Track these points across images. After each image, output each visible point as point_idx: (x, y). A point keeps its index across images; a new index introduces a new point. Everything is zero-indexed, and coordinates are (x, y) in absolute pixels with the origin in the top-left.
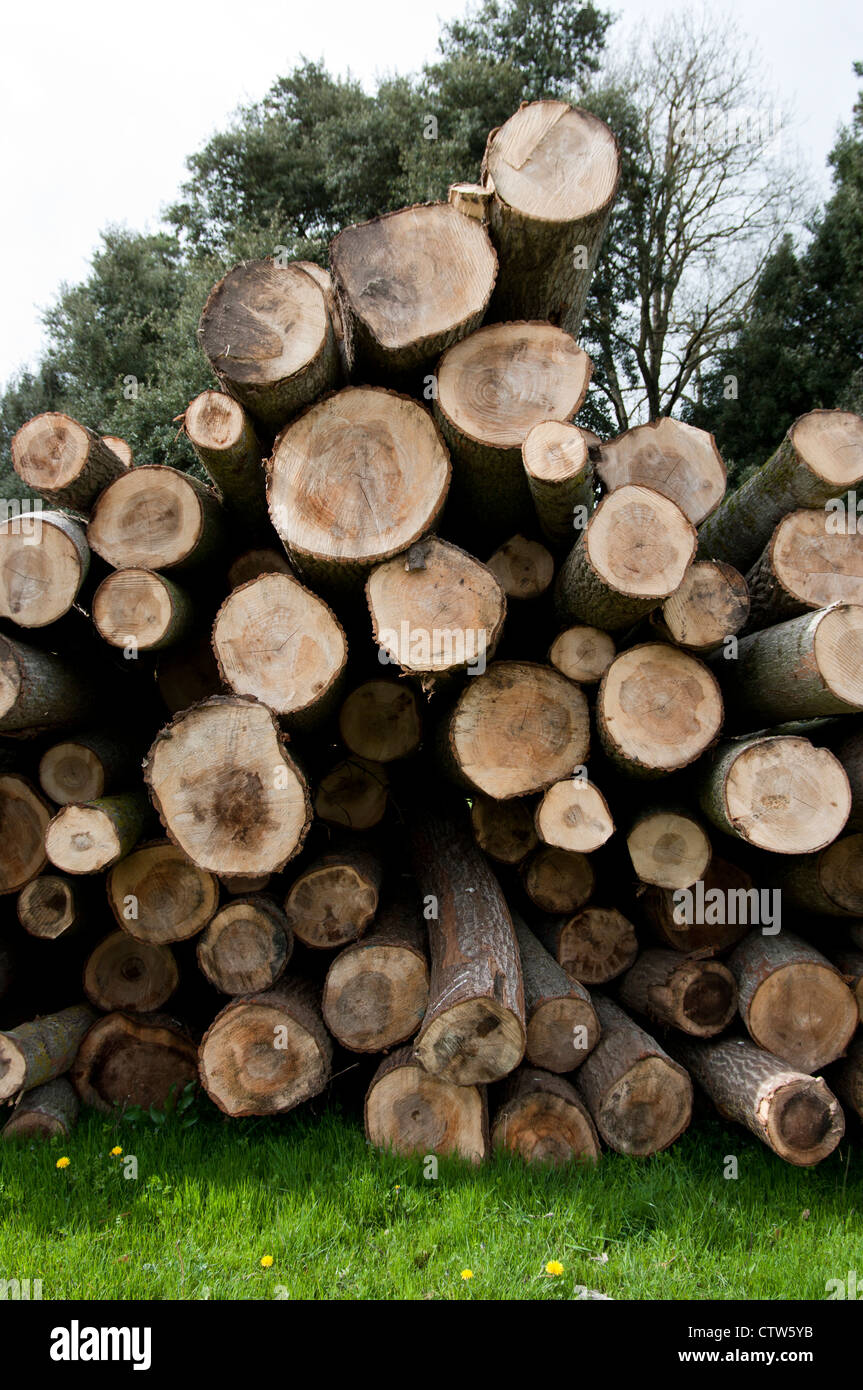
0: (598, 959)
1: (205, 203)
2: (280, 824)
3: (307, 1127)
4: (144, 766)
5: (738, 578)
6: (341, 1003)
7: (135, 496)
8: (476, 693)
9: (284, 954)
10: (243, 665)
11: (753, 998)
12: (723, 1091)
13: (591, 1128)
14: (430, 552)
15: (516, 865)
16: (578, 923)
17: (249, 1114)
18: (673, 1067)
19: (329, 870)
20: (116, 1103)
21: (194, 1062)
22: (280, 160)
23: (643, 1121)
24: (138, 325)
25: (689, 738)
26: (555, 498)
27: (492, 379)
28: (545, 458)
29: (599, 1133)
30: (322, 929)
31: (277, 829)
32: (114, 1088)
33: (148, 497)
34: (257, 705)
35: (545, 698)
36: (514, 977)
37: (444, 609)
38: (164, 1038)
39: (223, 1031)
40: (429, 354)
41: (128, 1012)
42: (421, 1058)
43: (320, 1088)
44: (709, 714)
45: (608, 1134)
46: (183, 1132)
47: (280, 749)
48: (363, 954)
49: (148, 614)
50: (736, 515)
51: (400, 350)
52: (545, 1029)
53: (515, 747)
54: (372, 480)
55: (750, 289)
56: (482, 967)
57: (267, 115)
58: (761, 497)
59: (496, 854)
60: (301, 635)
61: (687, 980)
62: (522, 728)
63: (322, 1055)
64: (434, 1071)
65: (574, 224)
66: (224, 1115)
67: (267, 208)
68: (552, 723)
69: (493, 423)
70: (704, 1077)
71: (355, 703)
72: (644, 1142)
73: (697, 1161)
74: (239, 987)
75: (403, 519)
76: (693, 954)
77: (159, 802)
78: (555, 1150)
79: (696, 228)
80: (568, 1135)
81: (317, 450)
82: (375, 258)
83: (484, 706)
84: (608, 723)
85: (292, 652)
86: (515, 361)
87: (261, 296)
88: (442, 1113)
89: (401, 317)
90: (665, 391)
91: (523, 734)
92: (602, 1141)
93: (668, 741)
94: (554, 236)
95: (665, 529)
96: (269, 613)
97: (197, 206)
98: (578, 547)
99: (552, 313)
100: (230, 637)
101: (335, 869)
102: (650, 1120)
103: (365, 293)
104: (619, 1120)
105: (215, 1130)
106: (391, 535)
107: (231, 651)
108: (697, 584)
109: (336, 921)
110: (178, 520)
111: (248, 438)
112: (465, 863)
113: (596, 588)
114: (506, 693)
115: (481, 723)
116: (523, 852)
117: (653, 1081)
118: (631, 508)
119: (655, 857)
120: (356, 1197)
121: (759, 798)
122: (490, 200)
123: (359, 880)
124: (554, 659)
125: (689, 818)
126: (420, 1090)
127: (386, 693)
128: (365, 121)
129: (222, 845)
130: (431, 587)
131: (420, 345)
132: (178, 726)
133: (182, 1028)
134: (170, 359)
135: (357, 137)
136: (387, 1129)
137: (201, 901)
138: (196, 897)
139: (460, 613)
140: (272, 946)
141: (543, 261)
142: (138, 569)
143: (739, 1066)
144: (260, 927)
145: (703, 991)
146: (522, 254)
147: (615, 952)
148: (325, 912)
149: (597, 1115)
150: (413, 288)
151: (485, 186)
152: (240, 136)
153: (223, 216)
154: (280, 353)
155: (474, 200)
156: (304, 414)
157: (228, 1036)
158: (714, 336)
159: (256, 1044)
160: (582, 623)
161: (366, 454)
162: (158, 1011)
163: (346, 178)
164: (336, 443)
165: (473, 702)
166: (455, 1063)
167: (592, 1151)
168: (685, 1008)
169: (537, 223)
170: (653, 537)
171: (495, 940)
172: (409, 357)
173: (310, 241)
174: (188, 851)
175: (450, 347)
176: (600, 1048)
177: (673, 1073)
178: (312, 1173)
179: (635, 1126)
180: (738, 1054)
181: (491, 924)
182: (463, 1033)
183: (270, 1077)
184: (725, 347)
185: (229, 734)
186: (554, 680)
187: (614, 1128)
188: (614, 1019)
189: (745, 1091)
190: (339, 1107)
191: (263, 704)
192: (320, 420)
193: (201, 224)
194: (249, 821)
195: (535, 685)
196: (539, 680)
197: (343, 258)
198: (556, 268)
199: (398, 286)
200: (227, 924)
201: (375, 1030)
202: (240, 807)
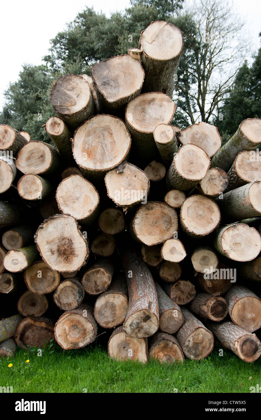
0: (183, 297)
1: (56, 55)
2: (78, 255)
3: (89, 352)
4: (34, 237)
5: (224, 173)
6: (100, 312)
7: (30, 151)
8: (141, 212)
9: (81, 297)
10: (66, 204)
11: (233, 308)
12: (223, 339)
13: (181, 351)
14: (125, 167)
15: (156, 267)
16: (177, 285)
17: (71, 349)
18: (207, 331)
19: (95, 270)
20: (28, 346)
21: (53, 332)
22: (80, 40)
23: (198, 349)
24: (35, 95)
25: (210, 225)
26: (165, 149)
27: (143, 111)
28: (161, 136)
29: (184, 353)
30: (93, 289)
31: (78, 256)
32: (27, 341)
33: (35, 151)
34: (70, 217)
35: (163, 213)
36: (155, 303)
37: (130, 185)
38: (43, 325)
39: (62, 322)
40: (123, 103)
41: (32, 317)
42: (125, 329)
43: (93, 340)
44: (216, 217)
45: (186, 353)
46: (50, 355)
47: (78, 231)
48: (107, 296)
49: (35, 188)
50: (224, 153)
51: (114, 102)
52: (166, 320)
53: (154, 229)
54: (106, 144)
55: (234, 79)
56: (145, 300)
57: (75, 25)
58: (232, 147)
59: (150, 263)
60: (84, 195)
61: (211, 303)
62: (156, 223)
63: (94, 329)
64: (130, 334)
65: (169, 61)
66: (63, 349)
67: (76, 56)
68: (166, 221)
69: (144, 125)
70: (218, 334)
71: (103, 216)
72: (198, 355)
73: (215, 362)
74: (67, 308)
75: (116, 156)
76: (214, 295)
77: (40, 249)
78: (169, 359)
79: (216, 59)
80: (174, 354)
81: (88, 134)
82: (105, 73)
83: (144, 216)
84: (183, 221)
85: (81, 200)
86: (151, 105)
87: (69, 86)
88: (133, 347)
89: (114, 92)
90: (207, 112)
91: (156, 225)
92: (185, 355)
93: (203, 226)
94: (162, 64)
95: (200, 158)
96: (74, 188)
97: (53, 56)
98: (172, 164)
99: (163, 89)
100: (62, 195)
101: (97, 269)
102: (200, 348)
103: (102, 84)
104: (190, 349)
105: (60, 354)
106: (112, 162)
107: (62, 200)
108: (211, 175)
109: (98, 286)
110: (44, 158)
111: (66, 132)
112: (140, 266)
113: (178, 177)
114: (151, 212)
115: (143, 221)
116: (158, 263)
117: (201, 336)
118: (189, 151)
119: (200, 264)
120: (105, 375)
121: (232, 244)
122: (141, 54)
123: (105, 273)
124: (166, 200)
125: (211, 251)
126: (126, 340)
127: (113, 212)
128: (107, 27)
129: (60, 262)
130: (125, 178)
131: (120, 101)
132: (45, 224)
133: (49, 321)
134: (45, 106)
135: (105, 32)
136: (115, 353)
137: (54, 280)
138: (53, 279)
139: (135, 186)
140: (78, 294)
141: (159, 73)
142: (31, 174)
143: (229, 331)
144: (73, 288)
145: (217, 306)
146: (152, 70)
147: (189, 295)
148: (94, 283)
149: (183, 347)
150: (118, 83)
151: (140, 49)
152: (66, 32)
153: (61, 59)
154: (75, 104)
155: (137, 54)
156: (83, 124)
158: (222, 94)
159: (73, 326)
160: (175, 189)
161: (104, 136)
162: (42, 316)
163: (101, 46)
164: (94, 132)
165: (140, 214)
166: (136, 331)
167: (182, 359)
168: (211, 312)
169: (157, 61)
170: (196, 161)
171: (149, 291)
172: (117, 105)
173: (90, 67)
174: (49, 264)
175: (130, 101)
176: (184, 325)
177: (207, 333)
178: (91, 367)
179: (195, 350)
180: (228, 327)
181: (148, 286)
182: (139, 321)
183: (77, 336)
184: (226, 98)
185: (62, 226)
186: (166, 207)
187: (188, 351)
188: (189, 316)
189: (230, 338)
190: (100, 346)
191: (72, 217)
192: (89, 126)
193: (54, 61)
194: (69, 254)
195: (160, 209)
196: (161, 207)
197: (95, 73)
198: (164, 75)
199: (113, 82)
200: (63, 287)
201: (111, 321)
202: (65, 250)
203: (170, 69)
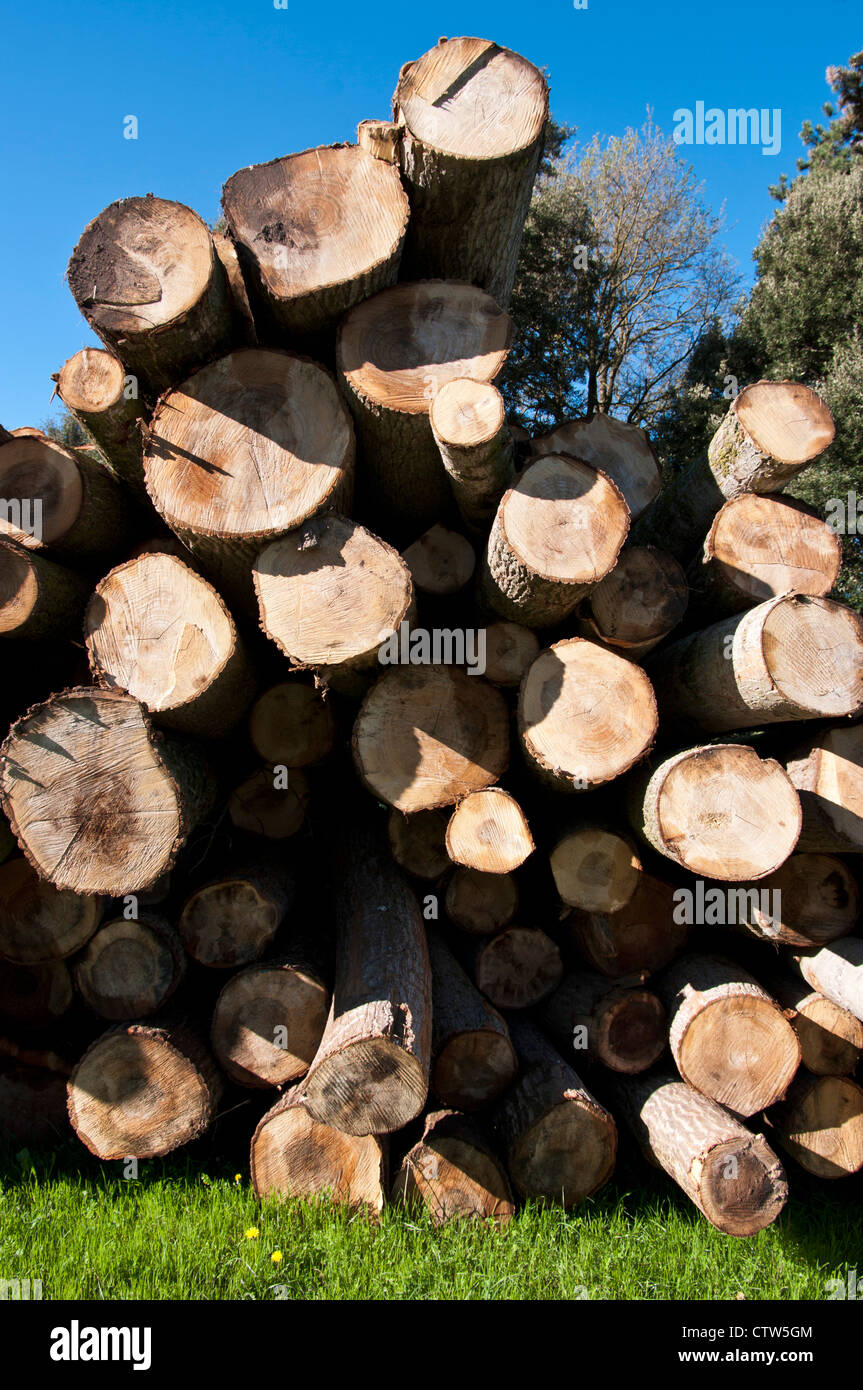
0: (520, 982)
2: (148, 835)
5: (676, 566)
6: (231, 1032)
7: (11, 471)
8: (384, 693)
9: (171, 978)
10: (118, 654)
11: (684, 1033)
13: (503, 1177)
14: (328, 531)
16: (499, 943)
18: (596, 1109)
19: (224, 885)
23: (562, 1171)
25: (618, 746)
27: (400, 338)
28: (455, 419)
29: (513, 1185)
30: (217, 949)
31: (145, 840)
33: (26, 470)
34: (127, 700)
35: (460, 700)
36: (419, 1011)
37: (341, 593)
39: (95, 1063)
40: (332, 311)
42: (308, 1103)
43: (203, 1130)
44: (642, 720)
47: (153, 750)
48: (259, 978)
51: (295, 300)
52: (456, 1065)
54: (263, 449)
59: (415, 870)
60: (183, 624)
61: (613, 1009)
62: (434, 733)
63: (206, 1091)
64: (323, 1116)
65: (494, 163)
66: (96, 1159)
68: (466, 728)
69: (402, 387)
71: (267, 706)
74: (117, 1013)
75: (295, 492)
76: (621, 981)
77: (10, 808)
78: (463, 1202)
80: (477, 1186)
82: (272, 201)
83: (392, 707)
84: (528, 728)
85: (172, 641)
86: (429, 320)
87: (139, 236)
88: (336, 1160)
89: (298, 264)
93: (595, 751)
94: (471, 178)
95: (592, 504)
96: (149, 598)
98: (495, 526)
99: (476, 276)
101: (230, 884)
102: (569, 1169)
103: (259, 237)
104: (535, 1170)
106: (283, 510)
107: (105, 638)
108: (627, 573)
109: (233, 940)
110: (57, 495)
112: (381, 878)
113: (514, 573)
114: (416, 693)
115: (388, 726)
116: (439, 868)
117: (573, 1126)
118: (553, 480)
119: (580, 877)
121: (697, 816)
122: (399, 136)
123: (257, 897)
125: (618, 836)
126: (313, 1134)
129: (84, 858)
131: (318, 297)
132: (33, 720)
136: (276, 1177)
137: (80, 916)
138: (75, 912)
139: (359, 599)
140: (157, 968)
141: (461, 213)
144: (144, 946)
145: (630, 1023)
146: (437, 202)
147: (538, 976)
148: (220, 930)
150: (314, 235)
151: (395, 120)
154: (157, 298)
155: (385, 137)
157: (100, 1069)
159: (132, 1078)
160: (503, 619)
161: (259, 420)
165: (381, 703)
166: (346, 1110)
168: (611, 1042)
169: (452, 161)
170: (578, 514)
171: (401, 967)
174: (43, 865)
175: (355, 304)
176: (518, 1086)
177: (596, 1116)
179: (553, 1176)
180: (668, 1095)
181: (400, 948)
182: (356, 1076)
183: (146, 1116)
187: (529, 1178)
188: (534, 1049)
189: (675, 1143)
191: (134, 698)
192: (209, 382)
194: (115, 831)
195: (449, 685)
196: (451, 678)
197: (236, 200)
198: (477, 222)
199: (296, 231)
200: (109, 942)
201: (269, 1064)
202: (103, 814)
203: (499, 201)
